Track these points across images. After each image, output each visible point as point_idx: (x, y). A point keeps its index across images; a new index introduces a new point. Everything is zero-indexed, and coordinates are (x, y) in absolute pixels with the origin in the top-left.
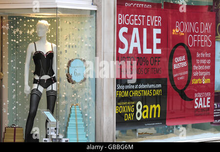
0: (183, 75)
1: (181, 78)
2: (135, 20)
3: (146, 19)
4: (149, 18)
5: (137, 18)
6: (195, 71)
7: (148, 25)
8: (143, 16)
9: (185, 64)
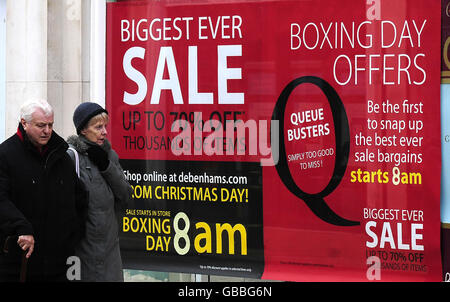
0: (317, 158)
1: (311, 165)
2: (165, 29)
3: (194, 25)
4: (205, 23)
5: (169, 24)
6: (363, 148)
7: (201, 37)
8: (187, 19)
9: (323, 130)
